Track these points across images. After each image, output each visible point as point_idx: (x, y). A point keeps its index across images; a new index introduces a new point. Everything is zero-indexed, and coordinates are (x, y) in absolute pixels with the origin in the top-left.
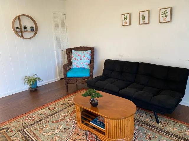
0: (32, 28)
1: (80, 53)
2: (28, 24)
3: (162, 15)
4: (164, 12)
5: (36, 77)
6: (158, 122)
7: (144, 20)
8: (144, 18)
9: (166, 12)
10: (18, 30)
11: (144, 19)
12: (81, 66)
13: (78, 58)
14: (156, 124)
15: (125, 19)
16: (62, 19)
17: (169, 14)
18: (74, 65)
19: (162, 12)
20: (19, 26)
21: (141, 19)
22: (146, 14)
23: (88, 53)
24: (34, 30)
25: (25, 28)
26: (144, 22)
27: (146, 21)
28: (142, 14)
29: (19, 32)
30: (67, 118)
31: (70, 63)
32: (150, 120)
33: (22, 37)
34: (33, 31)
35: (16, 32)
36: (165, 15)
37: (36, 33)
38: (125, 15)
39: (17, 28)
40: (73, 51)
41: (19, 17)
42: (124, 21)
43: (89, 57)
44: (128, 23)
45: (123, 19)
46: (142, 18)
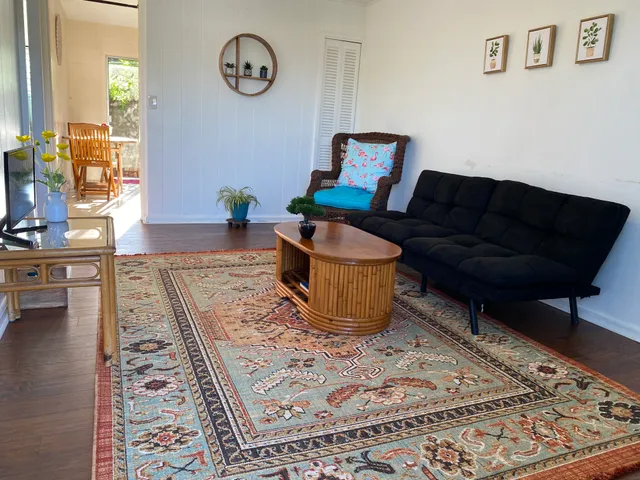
0: (264, 69)
1: (367, 147)
2: (257, 58)
3: (584, 38)
4: (591, 29)
5: (247, 192)
6: (475, 331)
7: (537, 56)
8: (537, 49)
9: (594, 30)
10: (229, 71)
11: (539, 52)
12: (360, 183)
13: (358, 160)
14: (468, 335)
15: (494, 53)
16: (350, 55)
17: (602, 36)
18: (343, 180)
19: (585, 31)
20: (233, 61)
21: (531, 51)
22: (545, 36)
23: (386, 151)
24: (269, 76)
25: (248, 66)
26: (538, 61)
27: (543, 58)
28: (534, 36)
29: (231, 76)
30: (265, 277)
31: (336, 173)
32: (458, 324)
33: (236, 88)
34: (266, 77)
35: (226, 76)
36: (591, 39)
37: (271, 82)
38: (494, 41)
39: (228, 65)
40: (350, 140)
41: (237, 38)
42: (489, 59)
43: (389, 162)
44: (498, 67)
45: (489, 52)
46: (535, 49)
